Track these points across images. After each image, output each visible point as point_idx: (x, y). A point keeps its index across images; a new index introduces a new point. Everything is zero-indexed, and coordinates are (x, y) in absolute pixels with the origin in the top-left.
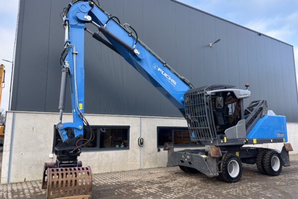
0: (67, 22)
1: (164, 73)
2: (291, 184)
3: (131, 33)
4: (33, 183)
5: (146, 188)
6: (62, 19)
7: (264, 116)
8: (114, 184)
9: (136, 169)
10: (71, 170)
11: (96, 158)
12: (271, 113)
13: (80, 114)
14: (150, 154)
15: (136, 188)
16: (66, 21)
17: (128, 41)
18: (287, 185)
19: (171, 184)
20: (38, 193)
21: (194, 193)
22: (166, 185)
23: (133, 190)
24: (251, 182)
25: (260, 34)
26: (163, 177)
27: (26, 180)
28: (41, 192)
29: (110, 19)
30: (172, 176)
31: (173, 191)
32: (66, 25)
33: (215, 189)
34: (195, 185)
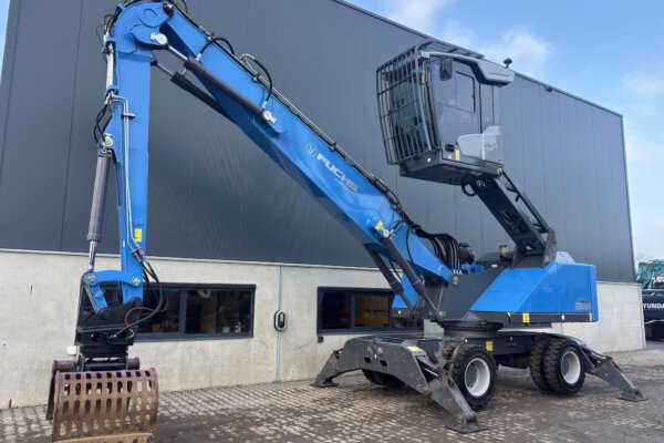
0: (111, 47)
1: (330, 166)
2: (600, 417)
3: (258, 75)
4: (28, 411)
5: (282, 424)
6: (102, 40)
7: (548, 263)
8: (212, 414)
9: (268, 381)
10: (109, 376)
11: (176, 356)
12: (563, 258)
13: (137, 252)
14: (300, 347)
15: (259, 424)
16: (108, 43)
17: (250, 93)
18: (591, 419)
19: (339, 416)
20: (36, 433)
21: (385, 436)
22: (328, 417)
23: (253, 429)
24: (515, 412)
25: (550, 89)
26: (324, 399)
27: (13, 404)
28: (43, 431)
29: (209, 43)
30: (344, 397)
31: (340, 432)
32: (109, 53)
33: (434, 426)
34: (390, 417)
